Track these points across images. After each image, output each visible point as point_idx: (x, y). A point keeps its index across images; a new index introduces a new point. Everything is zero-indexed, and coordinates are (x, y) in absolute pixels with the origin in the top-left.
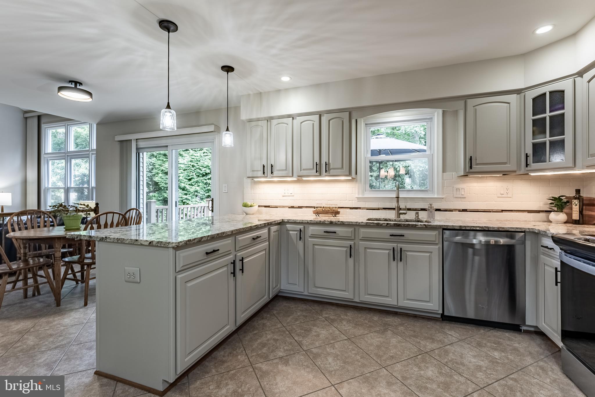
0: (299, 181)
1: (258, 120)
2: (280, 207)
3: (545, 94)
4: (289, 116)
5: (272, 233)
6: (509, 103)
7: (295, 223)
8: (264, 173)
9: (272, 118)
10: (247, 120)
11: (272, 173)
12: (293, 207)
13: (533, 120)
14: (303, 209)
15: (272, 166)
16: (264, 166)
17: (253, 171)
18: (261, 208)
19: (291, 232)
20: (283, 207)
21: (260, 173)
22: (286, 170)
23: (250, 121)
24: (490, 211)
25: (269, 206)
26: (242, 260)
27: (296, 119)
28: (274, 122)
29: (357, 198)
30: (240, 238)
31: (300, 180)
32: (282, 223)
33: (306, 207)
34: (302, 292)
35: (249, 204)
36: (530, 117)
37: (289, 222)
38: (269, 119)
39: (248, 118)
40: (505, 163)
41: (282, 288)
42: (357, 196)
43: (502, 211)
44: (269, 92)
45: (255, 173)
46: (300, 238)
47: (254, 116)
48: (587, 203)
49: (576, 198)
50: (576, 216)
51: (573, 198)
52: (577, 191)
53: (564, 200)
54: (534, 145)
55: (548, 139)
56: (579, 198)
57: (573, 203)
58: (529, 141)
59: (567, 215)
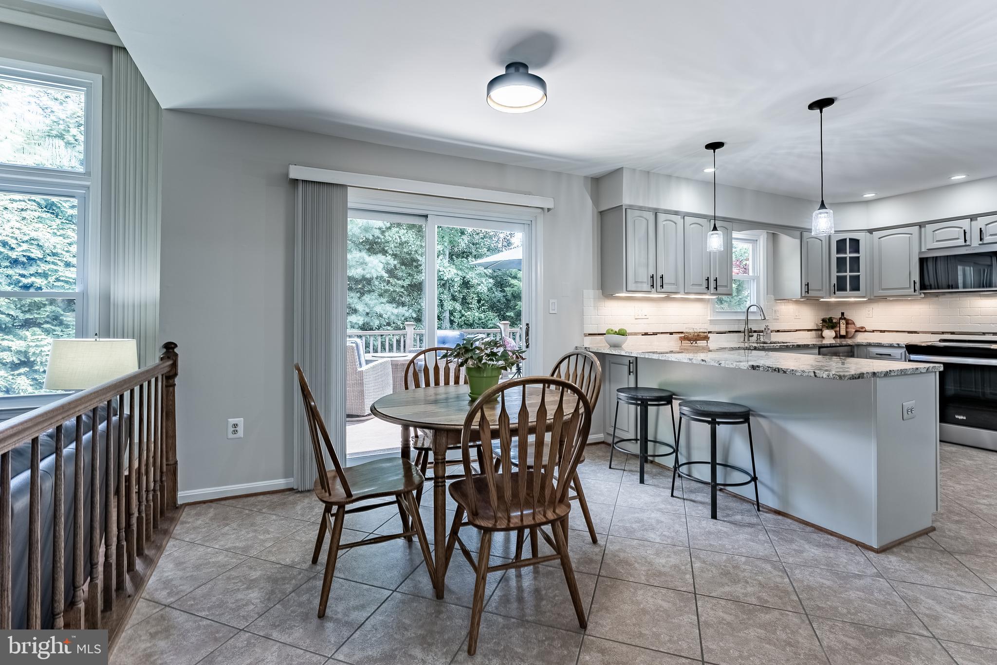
1: (642, 209)
3: (846, 239)
6: (821, 241)
8: (652, 286)
11: (662, 286)
12: (646, 334)
13: (838, 258)
14: (658, 335)
15: (661, 277)
16: (652, 277)
17: (637, 282)
20: (636, 334)
21: (646, 287)
22: (676, 283)
23: (631, 208)
27: (684, 218)
28: (661, 217)
29: (710, 320)
33: (662, 333)
36: (835, 255)
38: (655, 211)
40: (819, 290)
42: (709, 319)
43: (797, 330)
45: (639, 285)
48: (848, 322)
49: (842, 319)
50: (843, 333)
51: (840, 319)
52: (843, 314)
53: (834, 321)
54: (838, 277)
55: (848, 274)
56: (845, 319)
57: (841, 323)
58: (835, 274)
59: (835, 332)
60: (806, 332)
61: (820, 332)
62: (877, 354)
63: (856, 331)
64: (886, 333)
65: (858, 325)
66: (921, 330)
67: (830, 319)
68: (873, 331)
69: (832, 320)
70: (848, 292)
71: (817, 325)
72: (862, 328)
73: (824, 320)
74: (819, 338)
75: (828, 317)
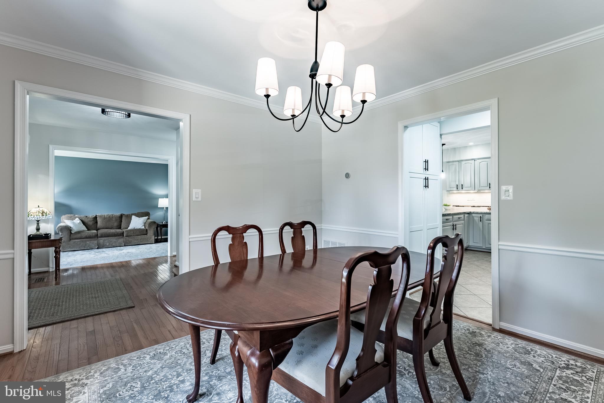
0: (477, 192)
1: (453, 162)
2: (466, 206)
4: (472, 160)
5: (466, 218)
7: (477, 213)
8: (457, 189)
9: (462, 161)
10: (446, 162)
11: (462, 188)
12: (474, 207)
15: (462, 185)
16: (457, 185)
17: (450, 188)
18: (454, 207)
19: (475, 218)
20: (468, 206)
21: (455, 189)
22: (471, 187)
23: (448, 162)
25: (458, 206)
26: (456, 225)
27: (477, 160)
28: (463, 163)
30: (455, 217)
31: (479, 191)
32: (469, 213)
33: (482, 206)
34: (482, 247)
35: (448, 205)
37: (474, 213)
38: (460, 161)
39: (447, 161)
41: (470, 245)
44: (460, 148)
45: (452, 188)
46: (481, 221)
47: (451, 160)
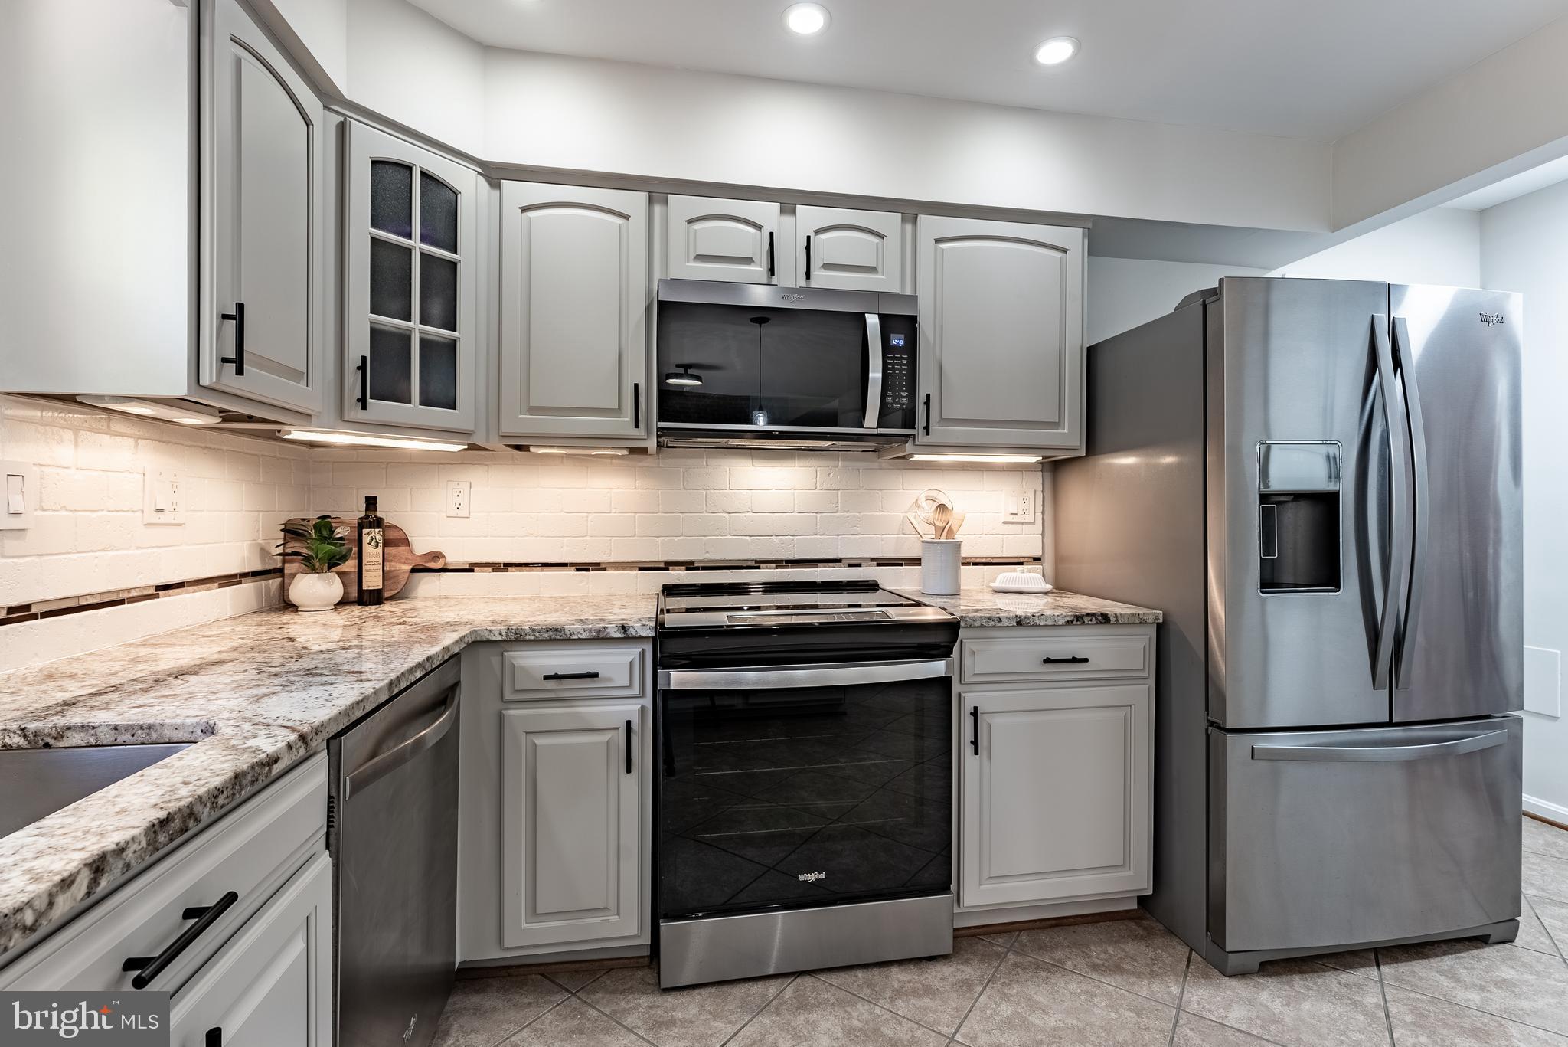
3: (408, 169)
6: (308, 122)
24: (122, 596)
36: (362, 226)
40: (290, 377)
48: (395, 540)
49: (371, 525)
50: (372, 580)
51: (363, 524)
52: (371, 502)
53: (341, 532)
54: (377, 335)
55: (416, 328)
56: (378, 523)
57: (366, 539)
58: (361, 318)
59: (340, 574)
60: (215, 592)
61: (274, 583)
62: (546, 678)
63: (414, 571)
64: (513, 574)
65: (421, 545)
66: (612, 559)
67: (325, 525)
68: (470, 569)
69: (331, 531)
70: (413, 410)
71: (264, 552)
72: (437, 556)
73: (292, 531)
74: (272, 610)
75: (313, 515)
